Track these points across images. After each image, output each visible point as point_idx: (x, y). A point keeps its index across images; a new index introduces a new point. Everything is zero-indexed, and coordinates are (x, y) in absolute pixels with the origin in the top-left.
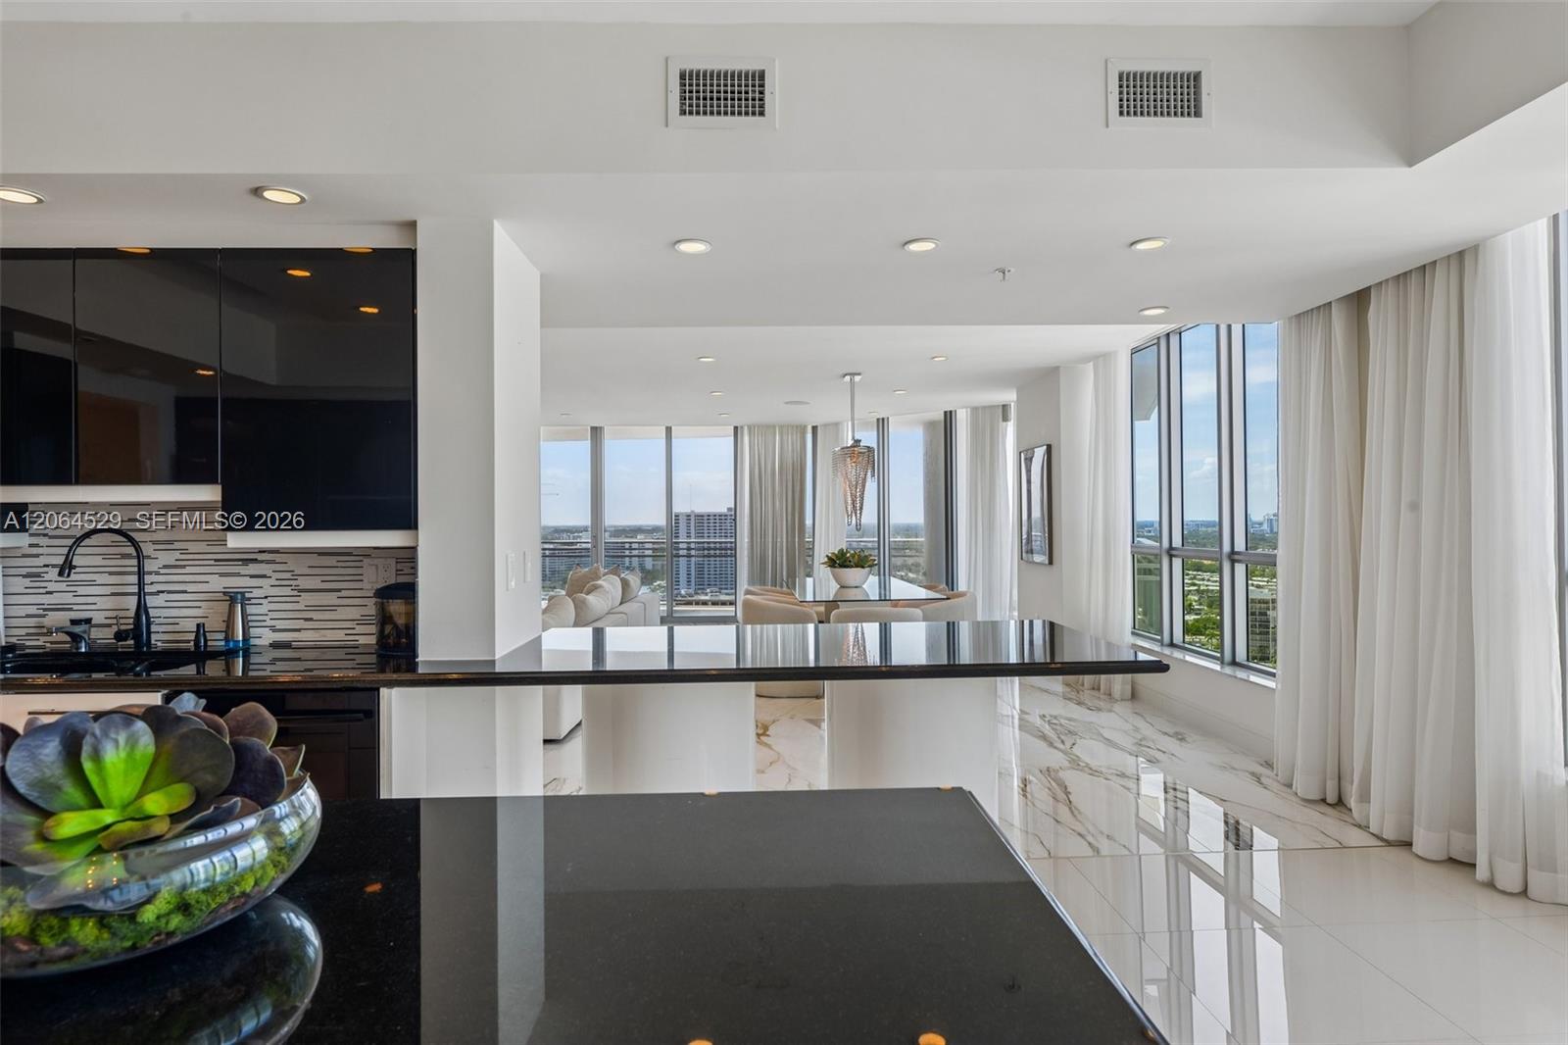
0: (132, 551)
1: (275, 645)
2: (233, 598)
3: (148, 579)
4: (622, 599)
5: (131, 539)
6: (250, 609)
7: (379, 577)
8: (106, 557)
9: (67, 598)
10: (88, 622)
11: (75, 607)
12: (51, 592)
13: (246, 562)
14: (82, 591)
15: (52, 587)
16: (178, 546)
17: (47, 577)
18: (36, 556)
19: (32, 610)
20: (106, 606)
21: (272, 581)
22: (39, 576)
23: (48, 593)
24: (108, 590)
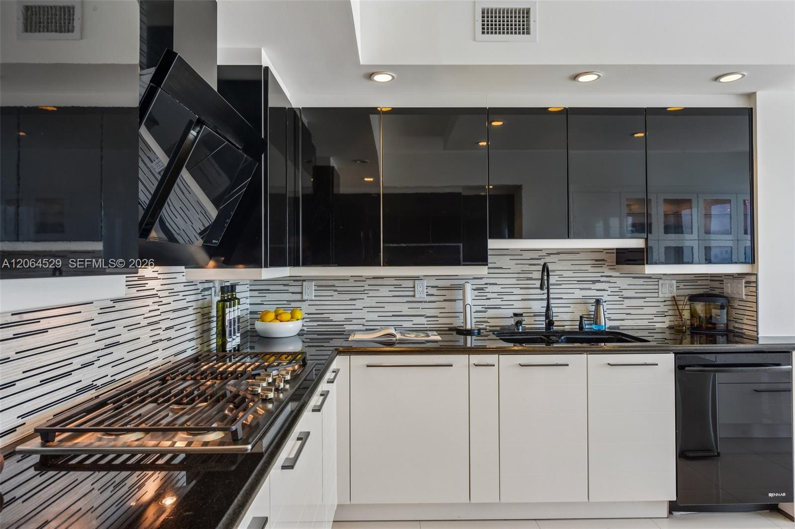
7: (667, 291)
8: (518, 279)
9: (498, 302)
10: (521, 315)
11: (502, 307)
12: (489, 299)
13: (594, 282)
14: (506, 298)
15: (489, 296)
16: (557, 273)
17: (487, 290)
18: (481, 278)
19: (480, 308)
20: (518, 306)
21: (609, 293)
22: (483, 290)
23: (487, 299)
24: (520, 297)
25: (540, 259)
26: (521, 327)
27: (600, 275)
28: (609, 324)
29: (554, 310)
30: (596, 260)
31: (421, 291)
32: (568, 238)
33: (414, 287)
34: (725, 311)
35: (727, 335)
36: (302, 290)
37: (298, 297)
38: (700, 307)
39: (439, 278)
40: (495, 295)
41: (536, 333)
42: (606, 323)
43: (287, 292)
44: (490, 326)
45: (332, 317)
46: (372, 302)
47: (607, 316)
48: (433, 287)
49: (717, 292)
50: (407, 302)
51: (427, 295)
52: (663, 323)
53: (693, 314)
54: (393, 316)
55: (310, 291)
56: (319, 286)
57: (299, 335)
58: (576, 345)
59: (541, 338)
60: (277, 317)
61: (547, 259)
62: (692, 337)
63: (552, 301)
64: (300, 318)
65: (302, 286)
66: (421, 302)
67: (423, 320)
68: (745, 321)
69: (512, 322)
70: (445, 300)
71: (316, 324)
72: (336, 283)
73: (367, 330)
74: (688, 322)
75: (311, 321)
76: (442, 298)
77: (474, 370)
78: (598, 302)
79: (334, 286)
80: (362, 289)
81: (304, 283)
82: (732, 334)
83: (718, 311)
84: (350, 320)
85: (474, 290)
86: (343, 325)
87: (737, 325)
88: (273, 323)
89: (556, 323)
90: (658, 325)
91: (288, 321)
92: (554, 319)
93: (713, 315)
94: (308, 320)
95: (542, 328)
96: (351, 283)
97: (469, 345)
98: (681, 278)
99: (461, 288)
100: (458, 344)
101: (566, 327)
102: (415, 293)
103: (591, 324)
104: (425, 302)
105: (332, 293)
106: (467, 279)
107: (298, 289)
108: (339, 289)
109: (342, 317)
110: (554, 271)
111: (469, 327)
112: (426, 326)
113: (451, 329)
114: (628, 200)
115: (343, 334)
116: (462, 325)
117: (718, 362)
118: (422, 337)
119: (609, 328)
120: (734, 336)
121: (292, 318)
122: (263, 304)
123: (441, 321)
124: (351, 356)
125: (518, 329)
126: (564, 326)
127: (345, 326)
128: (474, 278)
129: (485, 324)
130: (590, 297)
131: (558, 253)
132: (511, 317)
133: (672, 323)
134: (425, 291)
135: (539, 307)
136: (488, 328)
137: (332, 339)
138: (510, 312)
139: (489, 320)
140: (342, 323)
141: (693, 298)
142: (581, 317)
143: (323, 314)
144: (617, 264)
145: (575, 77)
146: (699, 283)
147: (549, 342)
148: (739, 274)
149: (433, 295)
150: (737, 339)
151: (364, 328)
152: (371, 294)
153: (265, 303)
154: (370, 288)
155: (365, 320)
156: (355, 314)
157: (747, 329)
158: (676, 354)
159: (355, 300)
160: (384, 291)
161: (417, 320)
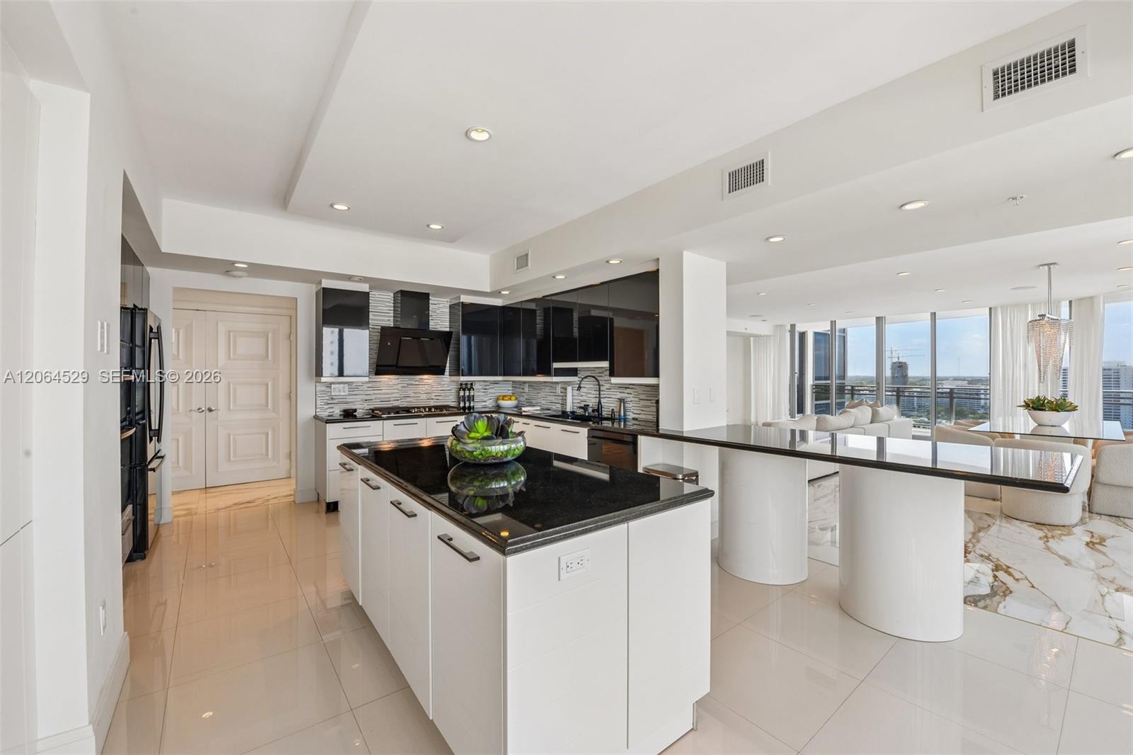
0: (597, 383)
1: (634, 419)
2: (622, 401)
3: (602, 393)
4: (872, 420)
5: (597, 379)
6: (627, 405)
9: (585, 398)
13: (626, 388)
14: (589, 396)
20: (594, 401)
21: (633, 395)
24: (594, 396)
40: (584, 394)
48: (562, 388)
50: (554, 395)
102: (556, 391)
125: (580, 413)
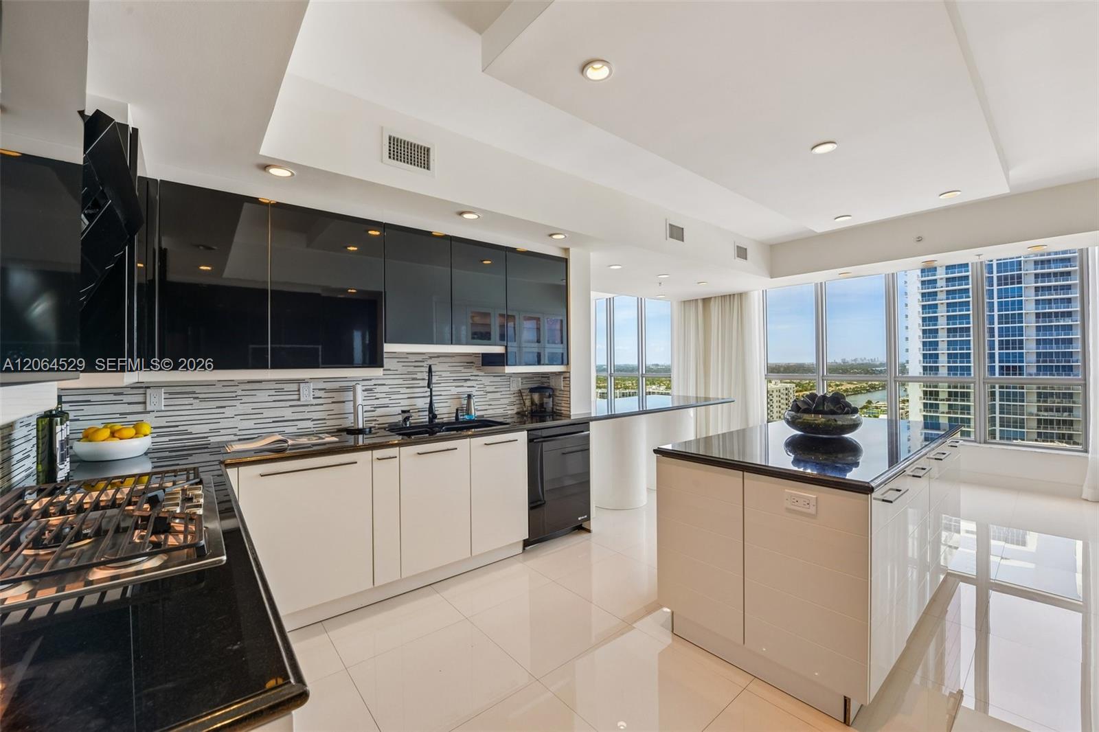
7: (516, 386)
8: (404, 379)
9: (386, 401)
10: (408, 411)
11: (390, 405)
12: (378, 399)
13: (466, 380)
14: (393, 397)
15: (378, 395)
16: (437, 373)
17: (376, 391)
18: (371, 380)
19: (368, 408)
20: (405, 404)
21: (476, 389)
22: (371, 390)
23: (376, 399)
24: (406, 396)
25: (423, 361)
26: (408, 423)
27: (469, 374)
28: (478, 413)
29: (436, 405)
30: (468, 363)
31: (307, 395)
32: (452, 344)
33: (299, 390)
34: (551, 399)
35: (552, 415)
36: (146, 399)
37: (139, 408)
38: (536, 397)
39: (326, 380)
40: (384, 395)
41: (423, 426)
42: (475, 413)
43: (121, 402)
44: (379, 424)
45: (190, 429)
46: (247, 408)
47: (476, 407)
48: (320, 390)
49: (546, 385)
50: (291, 406)
51: (314, 398)
52: (512, 411)
53: (533, 402)
54: (274, 422)
55: (157, 401)
56: (170, 394)
57: (146, 454)
58: (452, 433)
59: (426, 431)
60: (113, 435)
61: (430, 362)
62: (532, 419)
63: (434, 398)
64: (148, 433)
65: (145, 394)
66: (307, 405)
67: (309, 424)
68: (563, 405)
69: (400, 418)
70: (333, 402)
71: (167, 439)
72: (197, 389)
73: (239, 440)
74: (529, 408)
75: (158, 436)
76: (330, 401)
77: (376, 463)
78: (469, 397)
79: (194, 393)
80: (234, 395)
81: (148, 390)
82: (556, 415)
83: (548, 399)
84: (218, 430)
85: (363, 391)
86: (207, 437)
87: (558, 408)
88: (108, 442)
89: (438, 417)
90: (510, 412)
91: (131, 438)
92: (436, 413)
93: (545, 402)
94: (155, 435)
95: (426, 422)
96: (219, 388)
97: (360, 443)
98: (524, 375)
99: (353, 389)
100: (347, 444)
101: (445, 419)
102: (300, 397)
103: (463, 415)
104: (312, 405)
105: (191, 401)
106: (357, 381)
107: (140, 398)
108: (200, 396)
109: (206, 428)
110: (435, 372)
111: (361, 426)
112: (312, 429)
113: (340, 430)
114: (472, 312)
115: (207, 448)
116: (353, 425)
117: (544, 435)
118: (314, 440)
119: (479, 416)
120: (557, 415)
121: (137, 435)
122: (78, 420)
123: (329, 423)
124: (240, 468)
125: (406, 424)
126: (442, 418)
127: (209, 438)
128: (363, 380)
129: (374, 423)
130: (463, 393)
131: (438, 357)
132: (399, 414)
133: (519, 410)
134: (312, 393)
135: (423, 403)
136: (377, 426)
137: (191, 455)
138: (399, 410)
139: (377, 419)
140: (206, 435)
141: (532, 390)
142: (457, 410)
143: (177, 426)
144: (482, 365)
145: (461, 213)
146: (535, 379)
147: (432, 433)
148: (559, 372)
149: (320, 398)
150: (558, 417)
151: (237, 438)
152: (245, 399)
153: (81, 418)
154: (244, 393)
155: (237, 429)
156: (224, 424)
157: (564, 410)
158: (528, 431)
159: (224, 407)
160: (262, 396)
161: (301, 424)
